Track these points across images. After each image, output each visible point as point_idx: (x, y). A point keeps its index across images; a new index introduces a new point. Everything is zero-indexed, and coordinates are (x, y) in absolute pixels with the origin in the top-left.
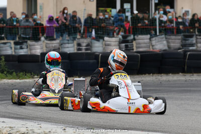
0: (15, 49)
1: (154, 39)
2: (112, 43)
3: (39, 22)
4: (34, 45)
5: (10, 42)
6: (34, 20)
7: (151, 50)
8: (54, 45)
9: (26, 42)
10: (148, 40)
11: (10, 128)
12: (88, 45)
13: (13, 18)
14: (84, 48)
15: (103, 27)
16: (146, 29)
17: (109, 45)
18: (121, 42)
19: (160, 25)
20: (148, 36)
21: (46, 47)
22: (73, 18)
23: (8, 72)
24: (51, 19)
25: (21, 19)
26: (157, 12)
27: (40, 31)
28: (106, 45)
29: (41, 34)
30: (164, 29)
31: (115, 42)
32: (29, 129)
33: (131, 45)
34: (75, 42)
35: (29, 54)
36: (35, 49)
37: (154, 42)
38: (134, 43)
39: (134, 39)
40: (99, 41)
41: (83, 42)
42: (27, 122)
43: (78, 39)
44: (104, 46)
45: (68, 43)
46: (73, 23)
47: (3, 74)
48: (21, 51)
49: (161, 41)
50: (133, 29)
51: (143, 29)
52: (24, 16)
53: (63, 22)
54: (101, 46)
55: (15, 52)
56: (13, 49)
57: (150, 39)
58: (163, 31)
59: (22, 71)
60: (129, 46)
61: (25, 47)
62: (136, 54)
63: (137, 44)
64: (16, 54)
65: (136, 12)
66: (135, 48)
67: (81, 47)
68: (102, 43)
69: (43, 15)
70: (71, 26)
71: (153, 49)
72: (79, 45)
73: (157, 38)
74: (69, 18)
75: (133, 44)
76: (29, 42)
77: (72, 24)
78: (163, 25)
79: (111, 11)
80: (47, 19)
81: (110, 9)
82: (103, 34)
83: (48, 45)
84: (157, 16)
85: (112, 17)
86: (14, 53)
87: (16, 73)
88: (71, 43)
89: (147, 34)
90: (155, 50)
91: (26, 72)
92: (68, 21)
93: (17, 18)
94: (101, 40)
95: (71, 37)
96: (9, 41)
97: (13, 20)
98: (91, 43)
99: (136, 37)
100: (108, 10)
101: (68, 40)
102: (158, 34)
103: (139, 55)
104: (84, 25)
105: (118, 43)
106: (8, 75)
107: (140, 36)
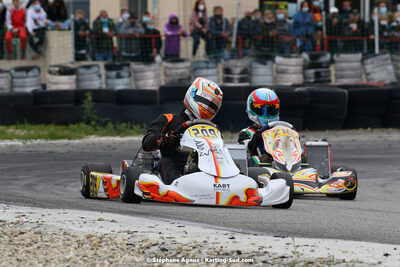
0: (108, 78)
1: (369, 61)
2: (290, 68)
3: (151, 27)
4: (144, 71)
5: (97, 66)
6: (144, 25)
7: (365, 81)
8: (179, 71)
9: (128, 65)
10: (359, 64)
11: (129, 232)
12: (244, 71)
13: (103, 20)
14: (236, 77)
15: (272, 38)
16: (354, 41)
17: (284, 72)
18: (306, 67)
19: (381, 33)
20: (359, 56)
21: (166, 75)
22: (215, 21)
23: (98, 122)
24: (173, 23)
25: (121, 20)
26: (376, 10)
27: (153, 45)
28: (278, 72)
29: (155, 50)
30: (388, 41)
31: (296, 66)
32: (165, 236)
33: (325, 72)
34: (221, 66)
35: (133, 87)
36: (144, 79)
37: (369, 68)
38: (332, 68)
39: (332, 61)
40: (264, 64)
41: (236, 66)
42: (157, 222)
43: (225, 60)
44: (275, 74)
45: (208, 68)
46: (216, 30)
47: (89, 127)
48: (119, 81)
49: (383, 65)
50: (330, 41)
51: (350, 41)
52: (126, 15)
53: (196, 27)
54: (269, 72)
55: (107, 84)
56: (103, 77)
57: (362, 61)
58: (386, 46)
59: (125, 120)
60: (323, 74)
61: (127, 75)
62: (340, 90)
63: (337, 70)
64: (109, 87)
65: (333, 10)
66: (333, 78)
67: (231, 76)
68: (272, 68)
69: (158, 14)
70: (213, 35)
71: (368, 80)
72: (227, 71)
73: (375, 60)
74: (208, 21)
75: (329, 72)
76: (134, 66)
77: (215, 32)
78: (386, 34)
79: (286, 7)
80: (167, 21)
81: (285, 3)
82: (272, 51)
83: (169, 72)
84: (376, 18)
85: (290, 18)
86: (104, 87)
87: (114, 123)
88: (213, 68)
89: (356, 51)
90: (371, 83)
91: (132, 123)
92: (207, 25)
93: (110, 20)
94: (269, 63)
95: (212, 56)
96: (95, 63)
97: (101, 23)
98: (251, 68)
99: (335, 57)
100: (282, 5)
101: (207, 62)
102: (377, 51)
103: (346, 91)
104: (238, 34)
105: (300, 68)
106: (98, 127)
107: (344, 56)
